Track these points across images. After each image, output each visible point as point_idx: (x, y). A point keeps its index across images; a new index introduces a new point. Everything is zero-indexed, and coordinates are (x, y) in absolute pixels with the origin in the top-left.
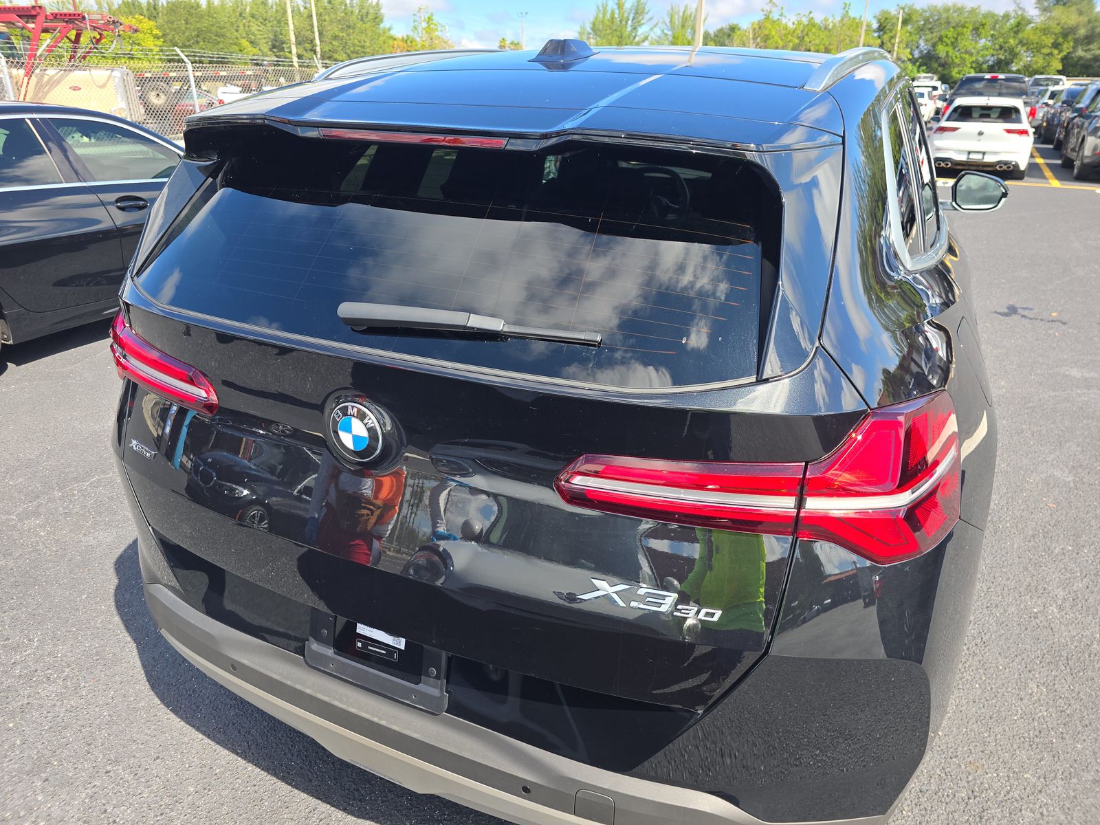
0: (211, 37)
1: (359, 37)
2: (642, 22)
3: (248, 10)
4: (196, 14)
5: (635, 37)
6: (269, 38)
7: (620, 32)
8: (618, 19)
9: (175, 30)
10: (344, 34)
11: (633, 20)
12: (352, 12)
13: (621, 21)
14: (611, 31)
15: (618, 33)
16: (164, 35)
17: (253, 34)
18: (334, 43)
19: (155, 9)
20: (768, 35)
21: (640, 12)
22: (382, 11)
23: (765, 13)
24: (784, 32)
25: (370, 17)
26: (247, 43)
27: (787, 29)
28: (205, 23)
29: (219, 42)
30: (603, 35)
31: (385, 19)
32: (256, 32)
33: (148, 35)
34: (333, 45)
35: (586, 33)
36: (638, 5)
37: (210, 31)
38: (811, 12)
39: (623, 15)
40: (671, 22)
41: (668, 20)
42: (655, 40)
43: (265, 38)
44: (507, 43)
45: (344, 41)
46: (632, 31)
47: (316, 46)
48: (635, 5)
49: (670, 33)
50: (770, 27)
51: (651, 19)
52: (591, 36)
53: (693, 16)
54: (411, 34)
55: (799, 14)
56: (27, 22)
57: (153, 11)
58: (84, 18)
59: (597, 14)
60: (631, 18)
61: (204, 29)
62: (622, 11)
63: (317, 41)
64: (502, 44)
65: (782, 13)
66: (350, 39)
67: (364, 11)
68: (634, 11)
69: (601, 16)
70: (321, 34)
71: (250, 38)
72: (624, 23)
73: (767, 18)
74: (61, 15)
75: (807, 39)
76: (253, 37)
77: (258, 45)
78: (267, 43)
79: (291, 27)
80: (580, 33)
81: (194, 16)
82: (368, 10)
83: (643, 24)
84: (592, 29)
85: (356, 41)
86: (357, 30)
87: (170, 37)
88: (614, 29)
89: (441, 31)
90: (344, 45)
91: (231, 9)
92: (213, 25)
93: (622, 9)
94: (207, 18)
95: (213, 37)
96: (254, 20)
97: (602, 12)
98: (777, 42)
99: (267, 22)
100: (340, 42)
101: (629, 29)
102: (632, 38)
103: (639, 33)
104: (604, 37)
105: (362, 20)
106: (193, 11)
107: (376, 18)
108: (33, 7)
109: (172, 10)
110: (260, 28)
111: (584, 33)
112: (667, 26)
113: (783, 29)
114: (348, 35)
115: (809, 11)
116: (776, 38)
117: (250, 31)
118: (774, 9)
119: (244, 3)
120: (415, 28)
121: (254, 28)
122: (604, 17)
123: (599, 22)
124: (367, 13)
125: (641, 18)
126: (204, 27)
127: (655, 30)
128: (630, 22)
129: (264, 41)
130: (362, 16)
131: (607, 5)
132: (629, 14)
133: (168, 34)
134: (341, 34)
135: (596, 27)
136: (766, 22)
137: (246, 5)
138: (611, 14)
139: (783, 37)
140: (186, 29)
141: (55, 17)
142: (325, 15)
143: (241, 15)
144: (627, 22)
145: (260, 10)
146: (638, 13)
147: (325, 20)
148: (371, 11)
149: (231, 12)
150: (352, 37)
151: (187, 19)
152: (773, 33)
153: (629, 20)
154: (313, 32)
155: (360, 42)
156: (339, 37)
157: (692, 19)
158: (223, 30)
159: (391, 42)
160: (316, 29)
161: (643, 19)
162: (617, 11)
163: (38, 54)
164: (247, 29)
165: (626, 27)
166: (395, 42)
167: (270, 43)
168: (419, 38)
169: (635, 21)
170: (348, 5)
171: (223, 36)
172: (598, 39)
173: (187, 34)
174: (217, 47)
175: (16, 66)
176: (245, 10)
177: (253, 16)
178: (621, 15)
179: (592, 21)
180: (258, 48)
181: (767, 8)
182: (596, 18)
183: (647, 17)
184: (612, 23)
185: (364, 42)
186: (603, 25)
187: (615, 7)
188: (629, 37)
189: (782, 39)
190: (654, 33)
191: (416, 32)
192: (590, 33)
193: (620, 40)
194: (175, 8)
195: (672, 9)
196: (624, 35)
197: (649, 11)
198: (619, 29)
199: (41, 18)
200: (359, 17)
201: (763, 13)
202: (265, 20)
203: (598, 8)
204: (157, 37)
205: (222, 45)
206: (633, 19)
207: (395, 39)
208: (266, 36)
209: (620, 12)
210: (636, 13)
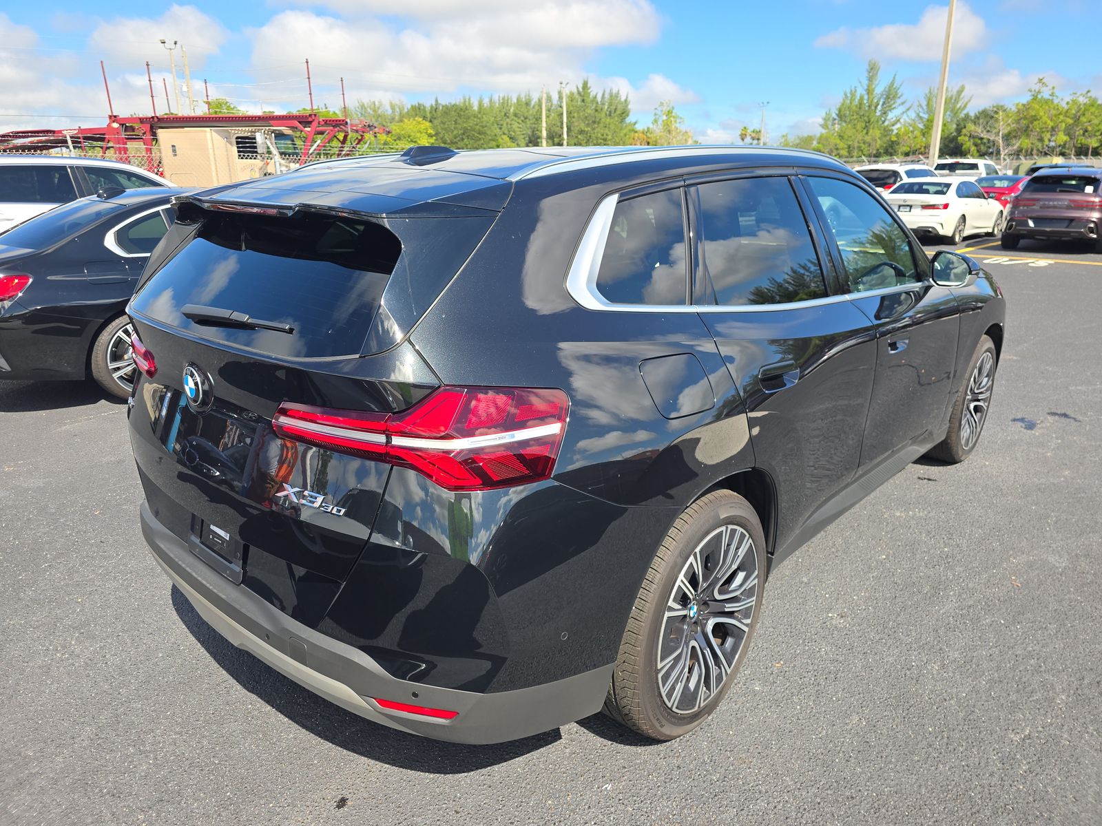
0: (474, 135)
1: (602, 131)
2: (893, 106)
3: (512, 110)
4: (464, 115)
5: (884, 122)
6: (527, 134)
7: (868, 117)
8: (867, 105)
9: (445, 129)
10: (589, 129)
11: (883, 105)
12: (602, 109)
13: (869, 106)
14: (858, 116)
15: (866, 118)
16: (436, 134)
17: (514, 132)
18: (579, 137)
19: (436, 111)
20: (1035, 116)
21: (891, 96)
22: (629, 107)
23: (1033, 93)
24: (1054, 112)
25: (618, 112)
26: (508, 139)
27: (1058, 109)
28: (471, 123)
29: (480, 139)
30: (848, 120)
31: (631, 114)
32: (516, 129)
33: (424, 134)
34: (579, 139)
35: (831, 119)
36: (890, 90)
37: (474, 130)
38: (1088, 91)
39: (872, 102)
40: (928, 104)
41: (924, 103)
42: (909, 124)
43: (523, 134)
44: (749, 131)
45: (589, 135)
46: (881, 116)
47: (563, 140)
48: (887, 90)
49: (926, 116)
50: (1038, 107)
51: (903, 103)
52: (836, 121)
53: (954, 98)
54: (651, 126)
55: (1076, 94)
56: (305, 127)
57: (434, 114)
58: (347, 123)
59: (844, 101)
60: (881, 103)
61: (469, 128)
62: (871, 97)
63: (565, 136)
64: (744, 132)
65: (1053, 93)
66: (594, 133)
67: (613, 108)
68: (885, 96)
69: (848, 102)
70: (569, 129)
71: (511, 135)
72: (873, 108)
73: (1035, 98)
74: (330, 121)
75: (1083, 119)
76: (513, 134)
77: (516, 140)
78: (524, 138)
79: (544, 124)
80: (824, 119)
81: (463, 117)
82: (617, 106)
83: (894, 108)
84: (837, 115)
85: (599, 135)
86: (602, 125)
87: (441, 135)
88: (862, 114)
89: (680, 123)
90: (588, 138)
91: (498, 110)
92: (477, 125)
93: (872, 94)
94: (472, 118)
95: (476, 135)
96: (516, 119)
97: (849, 98)
98: (1045, 123)
99: (527, 120)
100: (585, 135)
101: (878, 113)
102: (881, 122)
103: (888, 118)
104: (850, 123)
105: (610, 115)
106: (462, 113)
107: (623, 113)
108: (310, 115)
109: (446, 113)
110: (521, 126)
111: (829, 119)
112: (923, 108)
113: (1054, 108)
114: (594, 129)
115: (1087, 90)
116: (1045, 118)
117: (512, 128)
118: (1044, 89)
119: (509, 105)
120: (656, 121)
121: (515, 126)
122: (851, 103)
123: (845, 108)
124: (615, 110)
125: (892, 102)
126: (469, 126)
127: (909, 113)
128: (879, 107)
129: (522, 137)
130: (610, 112)
131: (856, 91)
132: (879, 99)
133: (440, 133)
134: (586, 129)
135: (842, 113)
136: (1033, 102)
137: (511, 106)
138: (859, 100)
139: (1054, 118)
140: (454, 128)
141: (326, 123)
142: (575, 112)
143: (505, 115)
144: (876, 107)
145: (522, 110)
146: (889, 98)
147: (574, 117)
148: (620, 107)
149: (498, 113)
150: (595, 131)
151: (456, 120)
152: (1042, 114)
153: (878, 104)
154: (562, 128)
155: (603, 135)
156: (584, 131)
157: (953, 101)
158: (485, 128)
159: (632, 134)
160: (565, 126)
161: (894, 103)
162: (866, 97)
163: (310, 152)
164: (509, 126)
165: (876, 112)
166: (636, 134)
167: (527, 139)
168: (658, 130)
169: (885, 106)
170: (599, 103)
171: (485, 133)
172: (844, 124)
173: (455, 132)
174: (478, 142)
175: (294, 162)
176: (509, 110)
177: (516, 115)
178: (870, 101)
179: (838, 107)
180: (516, 142)
181: (1037, 87)
182: (843, 104)
183: (899, 101)
184: (860, 108)
185: (607, 135)
186: (850, 111)
187: (864, 93)
188: (877, 121)
189: (1051, 120)
190: (908, 116)
191: (656, 124)
192: (835, 119)
193: (867, 124)
194: (448, 111)
195: (930, 92)
196: (872, 120)
197: (901, 95)
198: (867, 115)
199: (315, 124)
200: (608, 113)
201: (1030, 94)
202: (526, 118)
203: (846, 95)
204: (430, 136)
205: (482, 142)
206: (884, 103)
207: (636, 132)
208: (524, 132)
209: (869, 98)
210: (888, 97)
